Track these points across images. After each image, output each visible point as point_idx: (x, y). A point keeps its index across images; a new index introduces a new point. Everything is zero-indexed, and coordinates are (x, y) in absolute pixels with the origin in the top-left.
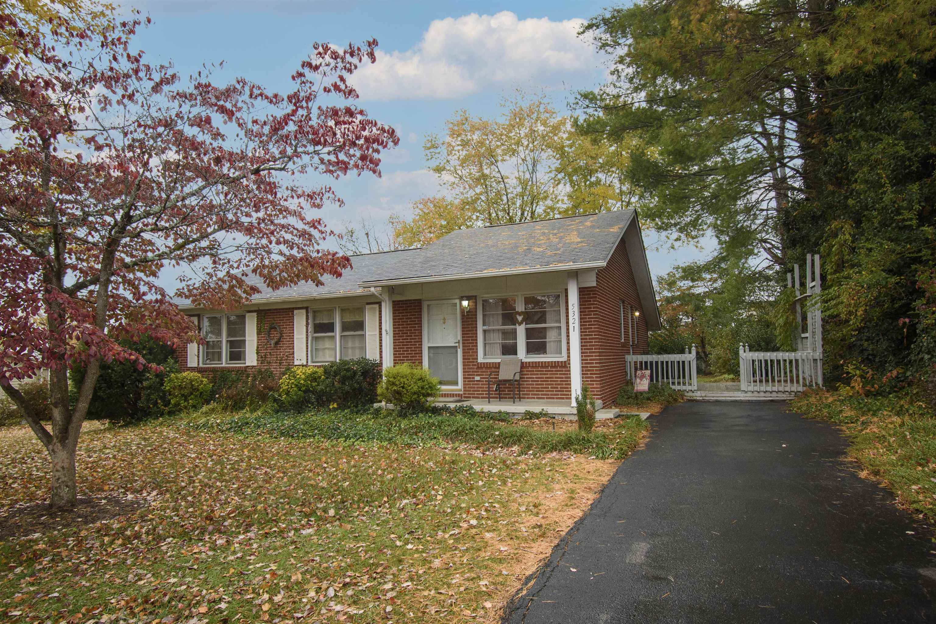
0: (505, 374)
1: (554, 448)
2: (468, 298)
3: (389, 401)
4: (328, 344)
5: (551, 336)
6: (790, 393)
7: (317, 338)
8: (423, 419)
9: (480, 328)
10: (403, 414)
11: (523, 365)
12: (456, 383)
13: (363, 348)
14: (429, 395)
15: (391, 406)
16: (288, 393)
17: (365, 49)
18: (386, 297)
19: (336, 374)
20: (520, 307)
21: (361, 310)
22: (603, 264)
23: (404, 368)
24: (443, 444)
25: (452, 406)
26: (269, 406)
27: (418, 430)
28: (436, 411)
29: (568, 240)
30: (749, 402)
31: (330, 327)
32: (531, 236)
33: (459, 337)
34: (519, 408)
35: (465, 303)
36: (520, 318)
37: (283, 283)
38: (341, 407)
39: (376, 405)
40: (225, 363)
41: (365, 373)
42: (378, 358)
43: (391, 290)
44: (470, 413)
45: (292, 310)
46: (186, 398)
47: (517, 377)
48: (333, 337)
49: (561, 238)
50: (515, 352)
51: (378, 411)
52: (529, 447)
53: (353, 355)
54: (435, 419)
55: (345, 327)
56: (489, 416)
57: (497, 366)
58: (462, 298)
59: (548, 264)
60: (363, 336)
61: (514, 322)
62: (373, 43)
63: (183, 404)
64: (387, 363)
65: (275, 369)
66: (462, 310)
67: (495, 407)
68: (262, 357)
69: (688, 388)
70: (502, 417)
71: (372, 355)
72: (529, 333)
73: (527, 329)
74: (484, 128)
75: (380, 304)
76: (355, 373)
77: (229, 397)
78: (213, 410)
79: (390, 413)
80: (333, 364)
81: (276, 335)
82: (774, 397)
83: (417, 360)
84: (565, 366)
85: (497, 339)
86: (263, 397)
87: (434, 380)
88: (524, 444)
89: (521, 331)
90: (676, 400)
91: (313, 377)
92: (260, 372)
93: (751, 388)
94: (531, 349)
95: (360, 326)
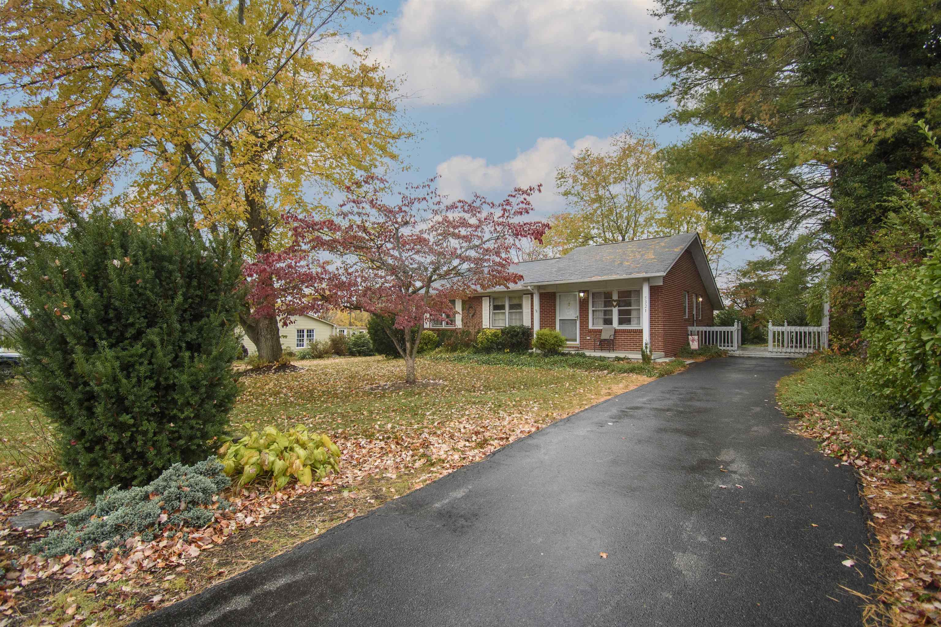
0: (605, 336)
1: (625, 372)
2: (584, 292)
3: (537, 348)
4: (501, 317)
5: (634, 314)
6: (804, 353)
7: (494, 314)
8: (557, 358)
9: (591, 309)
10: (546, 355)
11: (616, 331)
12: (576, 340)
13: (521, 319)
14: (560, 346)
15: (539, 351)
16: (482, 343)
17: (537, 188)
18: (536, 291)
19: (508, 333)
20: (615, 297)
21: (521, 298)
22: (664, 274)
23: (546, 331)
24: (568, 369)
25: (573, 352)
26: (471, 349)
27: (555, 363)
28: (563, 354)
29: (646, 257)
30: (772, 358)
31: (502, 307)
32: (624, 253)
33: (578, 314)
34: (612, 355)
35: (582, 295)
36: (615, 304)
37: (489, 287)
38: (511, 351)
39: (530, 351)
40: (444, 326)
41: (523, 333)
42: (530, 325)
43: (539, 287)
44: (583, 356)
45: (482, 297)
46: (426, 344)
47: (612, 338)
48: (504, 313)
49: (642, 255)
50: (611, 324)
51: (531, 355)
52: (613, 371)
53: (516, 323)
54: (564, 358)
55: (512, 307)
56: (595, 358)
57: (600, 331)
58: (580, 292)
59: (631, 273)
60: (522, 312)
61: (612, 306)
62: (540, 185)
63: (425, 348)
64: (536, 328)
65: (472, 331)
66: (580, 298)
67: (598, 354)
68: (464, 323)
69: (730, 348)
70: (602, 359)
71: (527, 323)
72: (620, 312)
73: (619, 311)
74: (600, 160)
75: (532, 295)
76: (518, 333)
77: (449, 345)
78: (441, 351)
79: (538, 355)
80: (506, 328)
81: (472, 312)
82: (792, 356)
83: (552, 326)
84: (641, 331)
85: (601, 315)
86: (467, 345)
87: (563, 338)
88: (610, 369)
89: (615, 311)
90: (720, 356)
91: (495, 335)
92: (464, 332)
93: (775, 350)
94: (621, 322)
95: (520, 306)
